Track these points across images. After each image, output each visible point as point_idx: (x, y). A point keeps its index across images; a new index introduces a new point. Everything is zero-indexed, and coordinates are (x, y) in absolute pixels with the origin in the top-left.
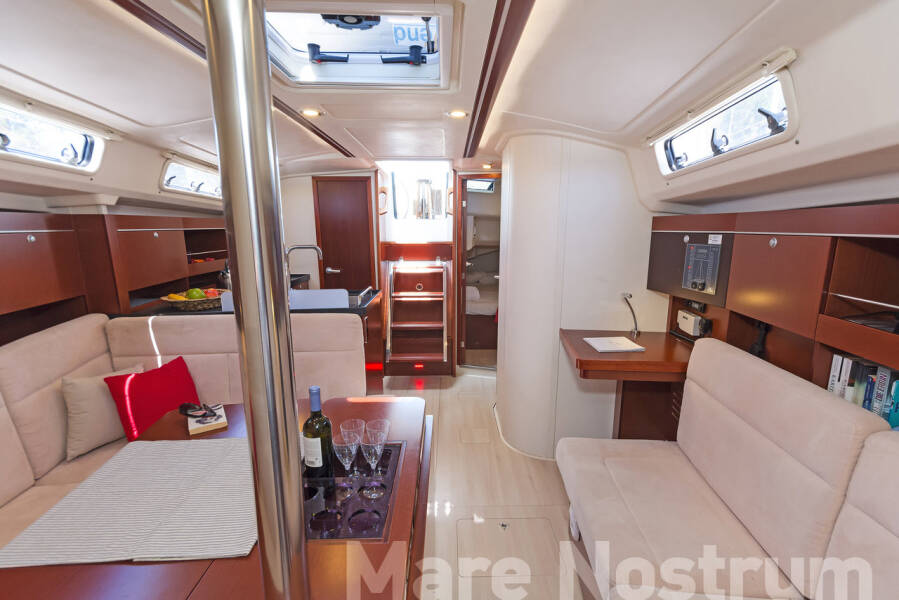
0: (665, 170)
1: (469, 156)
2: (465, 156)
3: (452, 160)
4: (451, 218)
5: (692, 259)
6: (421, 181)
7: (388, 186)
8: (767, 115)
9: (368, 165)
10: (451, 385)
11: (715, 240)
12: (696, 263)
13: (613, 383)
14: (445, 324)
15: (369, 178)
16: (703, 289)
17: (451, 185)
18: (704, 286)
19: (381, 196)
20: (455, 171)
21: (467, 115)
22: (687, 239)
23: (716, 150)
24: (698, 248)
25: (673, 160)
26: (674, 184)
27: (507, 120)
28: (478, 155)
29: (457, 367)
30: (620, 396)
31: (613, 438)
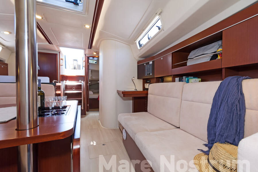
0: (139, 48)
1: (90, 49)
2: (88, 48)
3: (85, 50)
4: (84, 68)
5: (147, 68)
6: (74, 60)
7: (64, 58)
8: (158, 27)
9: (57, 49)
10: (85, 117)
11: (151, 63)
12: (148, 69)
13: (131, 98)
14: (82, 98)
15: (57, 54)
16: (149, 75)
17: (84, 59)
18: (150, 74)
19: (61, 61)
20: (85, 55)
21: (90, 27)
22: (145, 64)
23: (149, 39)
24: (147, 65)
25: (140, 45)
26: (141, 51)
27: (101, 33)
28: (92, 48)
29: (87, 112)
30: (133, 101)
31: (132, 112)
